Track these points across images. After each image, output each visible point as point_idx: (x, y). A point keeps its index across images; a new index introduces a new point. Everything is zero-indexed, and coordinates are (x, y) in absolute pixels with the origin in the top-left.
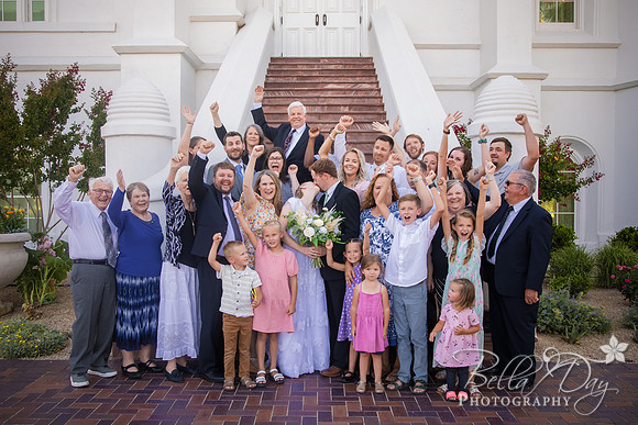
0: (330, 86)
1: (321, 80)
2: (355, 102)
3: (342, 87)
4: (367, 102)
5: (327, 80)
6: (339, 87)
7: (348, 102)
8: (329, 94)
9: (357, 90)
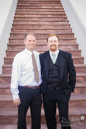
0: (43, 7)
1: (40, 5)
2: (54, 13)
3: (48, 7)
4: (58, 13)
5: (42, 5)
6: (47, 7)
7: (51, 13)
8: (43, 10)
9: (54, 9)
